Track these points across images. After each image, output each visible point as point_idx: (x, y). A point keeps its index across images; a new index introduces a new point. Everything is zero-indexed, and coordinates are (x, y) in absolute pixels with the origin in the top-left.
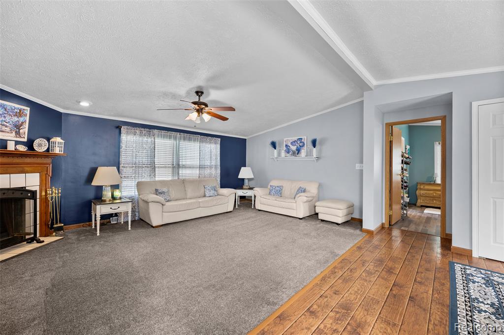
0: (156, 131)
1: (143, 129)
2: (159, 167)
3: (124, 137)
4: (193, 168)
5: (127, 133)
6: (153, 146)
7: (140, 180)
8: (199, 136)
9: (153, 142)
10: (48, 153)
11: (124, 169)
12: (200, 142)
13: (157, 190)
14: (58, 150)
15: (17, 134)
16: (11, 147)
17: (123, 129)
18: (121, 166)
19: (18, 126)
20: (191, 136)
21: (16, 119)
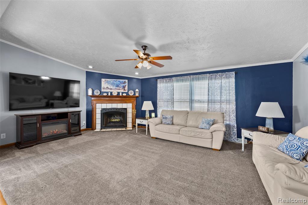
0: (174, 78)
1: (167, 79)
2: (176, 102)
3: (159, 85)
4: (204, 102)
5: (160, 83)
6: (173, 88)
7: (165, 109)
8: (208, 74)
9: (173, 85)
10: (134, 96)
11: (160, 102)
12: (209, 79)
13: (163, 116)
14: (137, 95)
15: (124, 90)
16: (121, 95)
17: (159, 81)
18: (158, 100)
19: (124, 87)
20: (200, 76)
21: (123, 85)
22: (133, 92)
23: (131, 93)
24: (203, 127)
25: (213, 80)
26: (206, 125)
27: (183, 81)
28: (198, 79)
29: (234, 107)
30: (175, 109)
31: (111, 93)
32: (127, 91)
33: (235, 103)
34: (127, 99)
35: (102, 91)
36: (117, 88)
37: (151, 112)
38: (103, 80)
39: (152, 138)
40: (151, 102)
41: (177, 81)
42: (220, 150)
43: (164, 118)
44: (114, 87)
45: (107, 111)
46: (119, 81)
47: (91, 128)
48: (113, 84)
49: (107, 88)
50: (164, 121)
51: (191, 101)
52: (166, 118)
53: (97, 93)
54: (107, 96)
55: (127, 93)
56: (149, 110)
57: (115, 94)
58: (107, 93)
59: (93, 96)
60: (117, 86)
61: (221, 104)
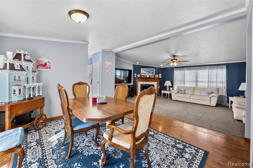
0: (185, 68)
1: (180, 68)
2: (186, 82)
3: (175, 72)
4: (205, 82)
5: (176, 70)
6: (184, 74)
7: (178, 86)
8: (208, 66)
9: (184, 72)
10: (158, 78)
12: (209, 69)
13: (179, 89)
14: (160, 77)
15: (153, 74)
16: (151, 77)
17: (175, 69)
18: (174, 81)
19: (153, 73)
20: (203, 67)
21: (152, 71)
22: (158, 75)
23: (157, 76)
24: (205, 95)
25: (212, 70)
26: (207, 94)
27: (191, 70)
28: (202, 69)
29: (226, 85)
30: (185, 86)
31: (146, 76)
32: (154, 75)
33: (226, 83)
34: (154, 79)
35: (141, 75)
36: (149, 73)
37: (170, 87)
38: (142, 69)
39: (173, 100)
40: (170, 81)
41: (187, 70)
42: (215, 107)
43: (180, 90)
44: (147, 73)
45: (144, 86)
46: (150, 69)
47: (135, 94)
48: (147, 71)
49: (144, 73)
50: (180, 92)
51: (197, 81)
52: (181, 90)
53: (139, 76)
54: (144, 78)
55: (154, 76)
56: (169, 86)
57: (148, 77)
58: (144, 76)
59: (137, 77)
60: (149, 72)
61: (217, 84)
